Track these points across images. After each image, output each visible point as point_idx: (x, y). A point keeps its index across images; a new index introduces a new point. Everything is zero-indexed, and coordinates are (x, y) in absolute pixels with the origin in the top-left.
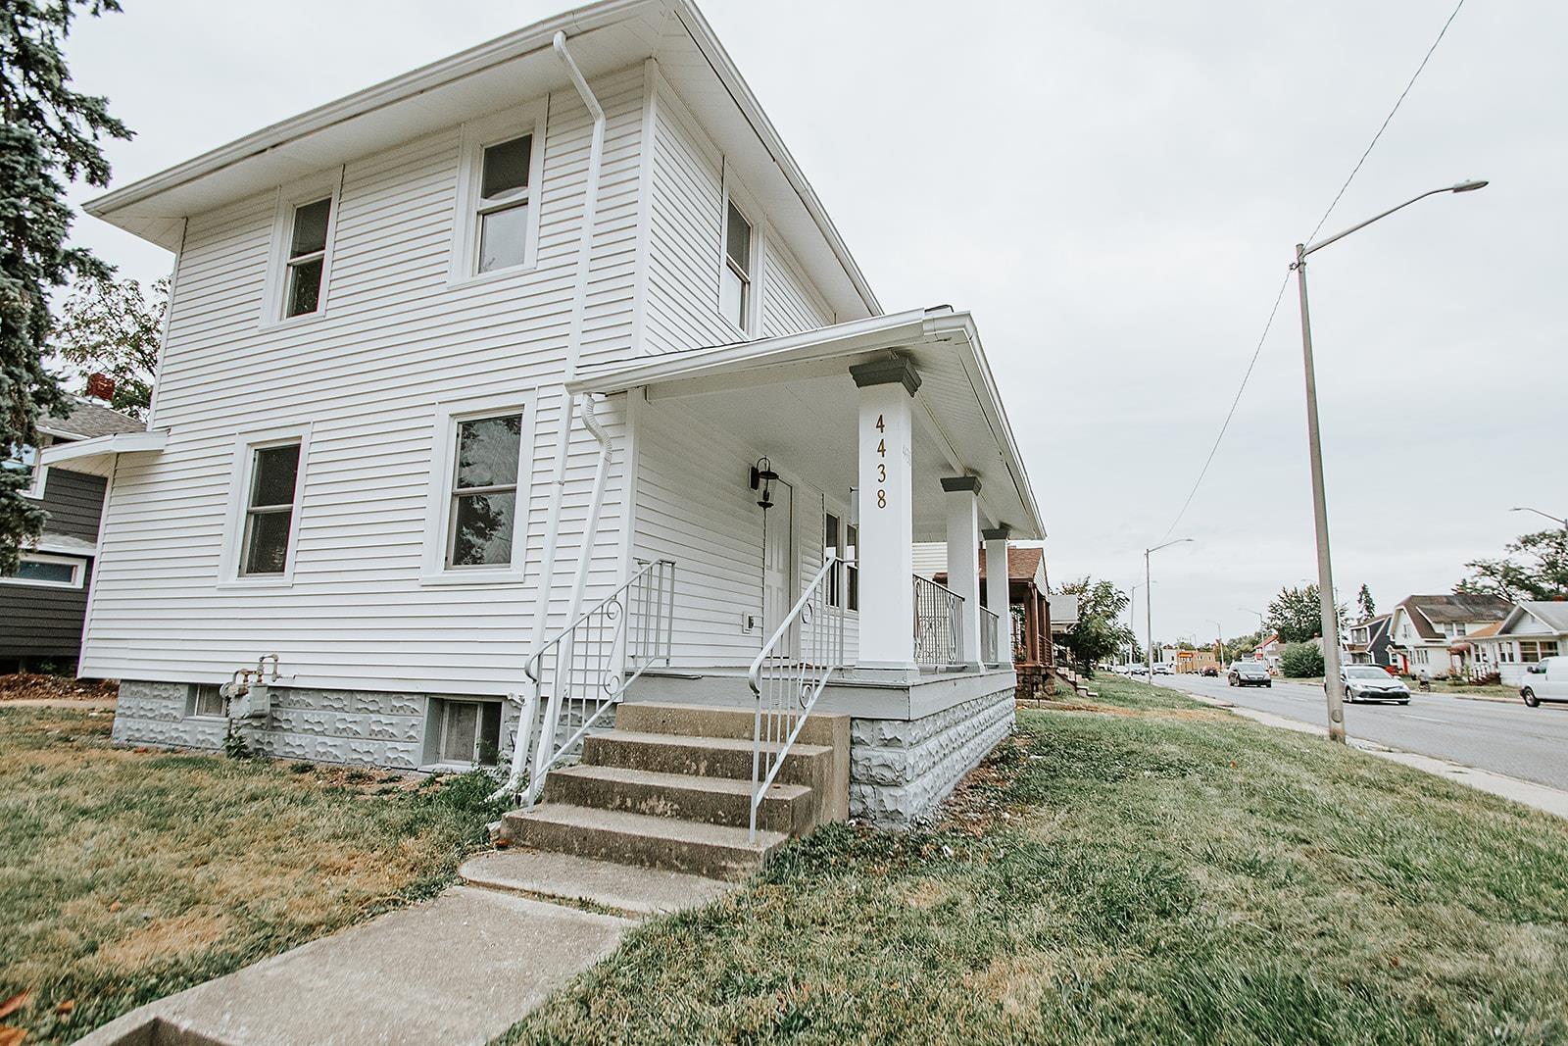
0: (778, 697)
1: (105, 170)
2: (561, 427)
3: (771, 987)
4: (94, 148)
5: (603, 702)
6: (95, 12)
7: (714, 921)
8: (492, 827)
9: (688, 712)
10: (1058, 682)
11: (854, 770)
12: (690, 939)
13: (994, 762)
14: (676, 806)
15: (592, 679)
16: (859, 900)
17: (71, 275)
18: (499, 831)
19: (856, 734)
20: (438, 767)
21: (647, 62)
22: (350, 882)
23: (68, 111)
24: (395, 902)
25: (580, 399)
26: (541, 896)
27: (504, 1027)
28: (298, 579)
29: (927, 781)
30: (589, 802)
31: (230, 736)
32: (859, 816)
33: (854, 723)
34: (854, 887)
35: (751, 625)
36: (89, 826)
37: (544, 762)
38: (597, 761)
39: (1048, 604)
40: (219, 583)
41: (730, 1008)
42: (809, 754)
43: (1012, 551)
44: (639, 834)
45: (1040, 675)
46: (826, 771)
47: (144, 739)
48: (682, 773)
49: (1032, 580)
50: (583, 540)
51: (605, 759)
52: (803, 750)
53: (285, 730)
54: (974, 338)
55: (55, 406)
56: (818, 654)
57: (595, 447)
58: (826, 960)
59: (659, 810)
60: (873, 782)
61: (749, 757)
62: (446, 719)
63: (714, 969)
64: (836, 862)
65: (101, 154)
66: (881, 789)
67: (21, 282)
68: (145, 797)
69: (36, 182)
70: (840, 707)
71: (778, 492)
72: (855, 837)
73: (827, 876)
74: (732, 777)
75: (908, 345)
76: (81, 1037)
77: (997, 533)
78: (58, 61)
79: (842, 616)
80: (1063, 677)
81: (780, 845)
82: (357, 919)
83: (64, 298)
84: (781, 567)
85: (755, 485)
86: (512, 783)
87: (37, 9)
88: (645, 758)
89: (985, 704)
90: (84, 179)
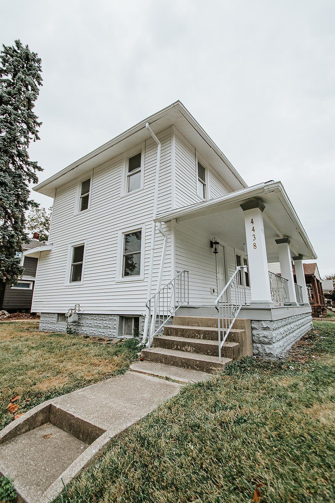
0: (225, 313)
1: (37, 179)
2: (152, 233)
3: (231, 408)
4: (35, 174)
5: (169, 316)
6: (34, 141)
7: (209, 386)
8: (139, 354)
9: (196, 318)
10: (328, 312)
11: (253, 338)
12: (202, 391)
13: (306, 339)
14: (194, 349)
15: (165, 309)
16: (260, 382)
17: (30, 207)
18: (140, 355)
19: (253, 326)
20: (122, 337)
21: (172, 126)
22: (100, 368)
23: (29, 166)
24: (112, 375)
25: (158, 224)
26: (154, 375)
27: (146, 414)
28: (84, 282)
29: (281, 343)
30: (167, 347)
31: (68, 328)
32: (257, 355)
33: (252, 322)
34: (258, 378)
35: (214, 291)
36: (33, 351)
37: (152, 334)
38: (168, 334)
39: (321, 283)
40: (65, 284)
41: (218, 414)
42: (237, 332)
43: (304, 265)
44: (183, 357)
45: (321, 309)
46: (243, 338)
47: (47, 329)
48: (195, 338)
49: (313, 274)
50: (160, 266)
51: (171, 333)
52: (234, 331)
53: (82, 326)
54: (283, 190)
55: (26, 241)
56: (237, 301)
57: (163, 238)
58: (250, 401)
59: (189, 350)
60: (260, 342)
61: (217, 333)
62: (124, 323)
63: (211, 401)
64: (250, 369)
65: (36, 175)
66: (264, 345)
67: (19, 210)
68: (47, 344)
69: (22, 184)
70: (246, 316)
71: (219, 248)
72: (256, 362)
73: (247, 373)
74: (211, 340)
75: (260, 195)
76: (32, 408)
77: (298, 257)
78: (26, 154)
79: (245, 289)
80: (330, 309)
81: (230, 362)
82: (102, 379)
83: (29, 213)
84: (222, 273)
85: (212, 246)
86: (144, 341)
87: (21, 142)
88: (183, 333)
89: (300, 317)
90: (33, 183)
